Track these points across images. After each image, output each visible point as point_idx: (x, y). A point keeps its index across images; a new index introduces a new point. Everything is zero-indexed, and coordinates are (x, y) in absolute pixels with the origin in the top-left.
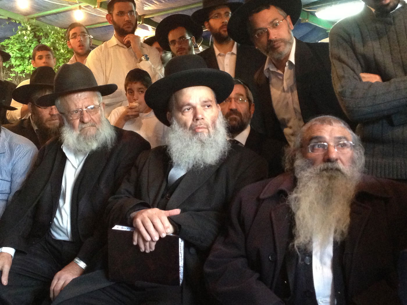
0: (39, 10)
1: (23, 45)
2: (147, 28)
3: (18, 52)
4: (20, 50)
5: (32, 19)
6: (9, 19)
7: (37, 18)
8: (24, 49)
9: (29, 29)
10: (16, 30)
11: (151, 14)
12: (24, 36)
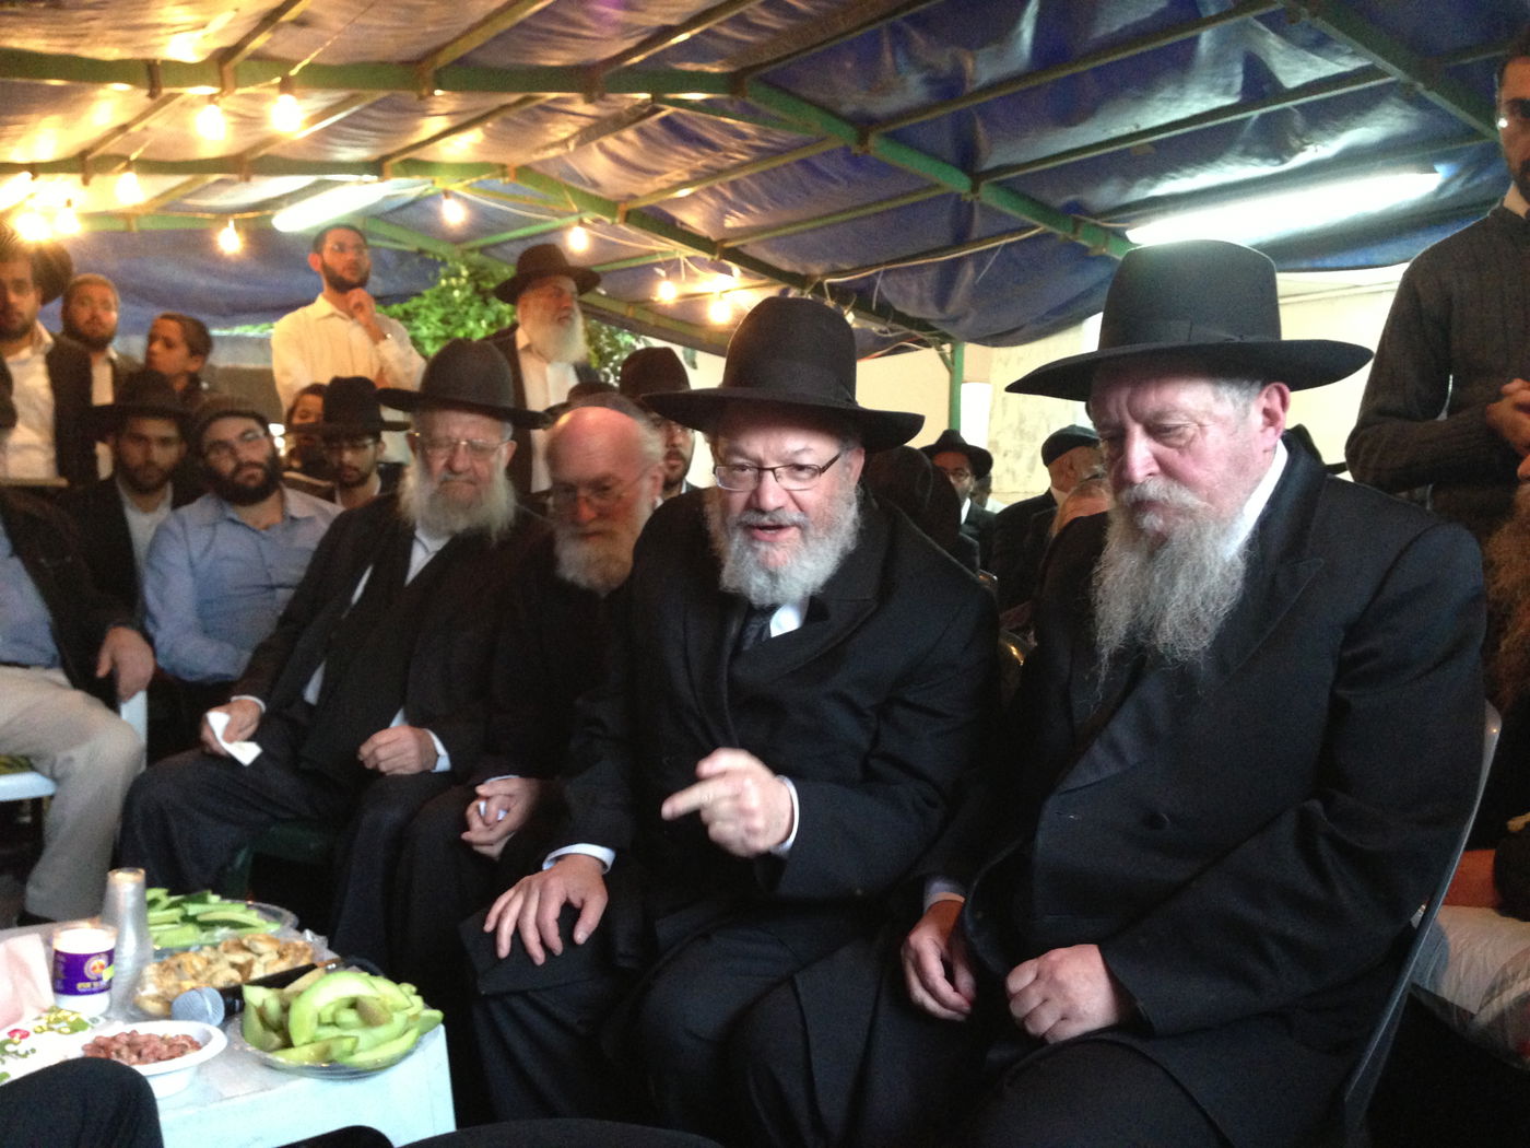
0: (490, 232)
1: (450, 310)
2: (728, 271)
3: (439, 324)
4: (445, 321)
5: (472, 250)
6: (421, 252)
7: (483, 250)
8: (453, 319)
9: (465, 273)
10: (437, 276)
11: (741, 238)
12: (452, 288)
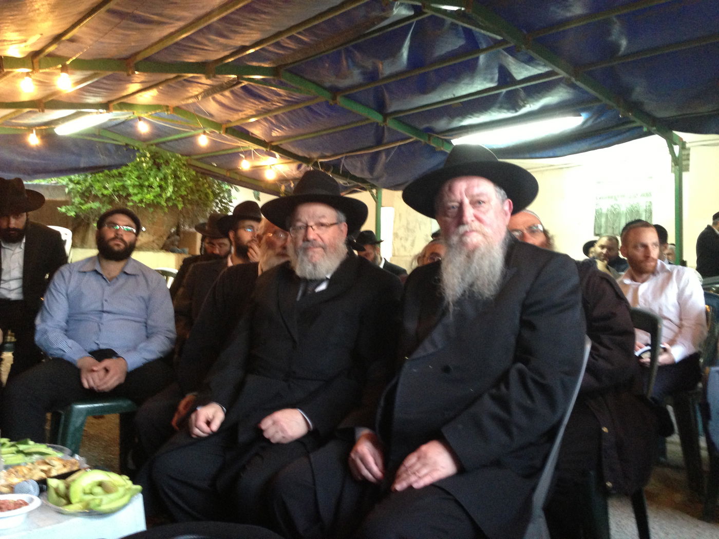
0: (159, 136)
1: (141, 172)
2: (274, 156)
3: (136, 179)
4: (139, 177)
5: (152, 145)
6: (127, 145)
7: (157, 145)
8: (143, 177)
9: (148, 155)
10: (135, 157)
11: (280, 141)
12: (142, 162)
